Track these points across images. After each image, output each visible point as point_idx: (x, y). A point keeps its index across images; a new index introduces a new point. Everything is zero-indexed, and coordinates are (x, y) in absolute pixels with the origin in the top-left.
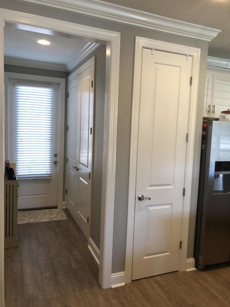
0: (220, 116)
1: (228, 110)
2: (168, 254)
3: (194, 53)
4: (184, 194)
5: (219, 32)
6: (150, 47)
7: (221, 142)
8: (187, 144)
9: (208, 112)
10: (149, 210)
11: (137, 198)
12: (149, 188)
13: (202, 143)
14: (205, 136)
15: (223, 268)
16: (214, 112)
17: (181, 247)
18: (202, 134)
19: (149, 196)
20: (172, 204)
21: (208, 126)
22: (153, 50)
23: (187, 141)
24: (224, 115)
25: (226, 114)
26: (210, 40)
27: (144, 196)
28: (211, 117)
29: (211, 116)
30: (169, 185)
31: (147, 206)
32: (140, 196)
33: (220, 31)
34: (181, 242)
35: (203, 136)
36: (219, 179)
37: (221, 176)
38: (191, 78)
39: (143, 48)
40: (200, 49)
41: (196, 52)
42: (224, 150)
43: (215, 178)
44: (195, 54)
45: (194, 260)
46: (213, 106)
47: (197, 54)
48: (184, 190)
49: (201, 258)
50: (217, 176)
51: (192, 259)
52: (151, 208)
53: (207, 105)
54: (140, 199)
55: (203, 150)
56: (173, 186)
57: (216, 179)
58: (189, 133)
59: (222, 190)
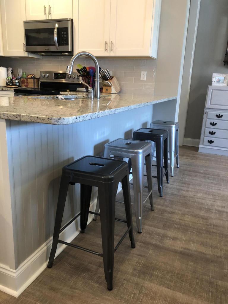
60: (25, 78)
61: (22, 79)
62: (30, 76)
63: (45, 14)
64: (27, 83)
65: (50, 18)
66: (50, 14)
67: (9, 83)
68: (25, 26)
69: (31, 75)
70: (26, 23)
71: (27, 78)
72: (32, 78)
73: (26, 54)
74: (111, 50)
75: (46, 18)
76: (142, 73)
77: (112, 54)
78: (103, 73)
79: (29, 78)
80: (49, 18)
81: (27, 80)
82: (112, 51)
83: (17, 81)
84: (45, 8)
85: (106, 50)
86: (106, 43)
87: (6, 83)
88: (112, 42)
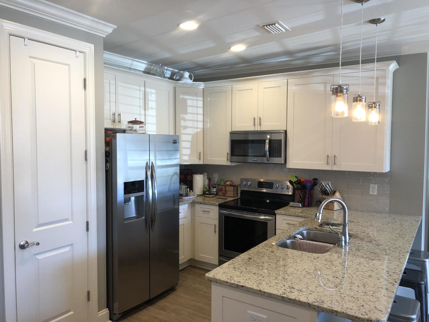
0: (127, 127)
1: (135, 120)
2: (72, 313)
3: (86, 49)
4: (88, 229)
5: (114, 28)
6: (23, 35)
7: (129, 158)
8: (87, 164)
9: (113, 121)
10: (38, 259)
11: (17, 246)
12: (35, 230)
13: (107, 161)
14: (109, 153)
15: (144, 309)
16: (120, 122)
17: (89, 299)
18: (105, 150)
19: (36, 241)
20: (72, 245)
21: (111, 139)
22: (26, 40)
23: (86, 159)
24: (131, 125)
25: (134, 124)
26: (105, 36)
27: (29, 243)
28: (117, 128)
29: (117, 126)
30: (67, 220)
31: (34, 255)
32: (22, 243)
33: (116, 27)
34: (88, 293)
35: (106, 152)
36: (130, 203)
37: (133, 199)
38: (85, 80)
39: (10, 35)
40: (93, 45)
41: (89, 48)
42: (133, 168)
43: (125, 202)
44: (87, 51)
45: (108, 311)
46: (119, 115)
47: (89, 51)
48: (87, 223)
49: (116, 305)
50: (127, 201)
51: (104, 310)
52: (40, 257)
53: (111, 114)
54: (22, 247)
55: (108, 170)
56: (72, 220)
57: (127, 204)
58: (88, 150)
59: (135, 216)
60: (224, 186)
61: (220, 187)
62: (228, 183)
63: (254, 125)
64: (226, 191)
65: (259, 130)
66: (260, 125)
67: (207, 192)
68: (231, 137)
69: (229, 181)
70: (232, 133)
71: (226, 186)
72: (231, 185)
73: (229, 164)
74: (335, 164)
75: (255, 129)
76: (371, 185)
77: (335, 168)
78: (323, 187)
79: (228, 186)
80: (258, 128)
81: (225, 188)
82: (335, 166)
83: (215, 190)
84: (254, 119)
85: (328, 163)
86: (328, 156)
87: (204, 191)
88: (336, 156)
